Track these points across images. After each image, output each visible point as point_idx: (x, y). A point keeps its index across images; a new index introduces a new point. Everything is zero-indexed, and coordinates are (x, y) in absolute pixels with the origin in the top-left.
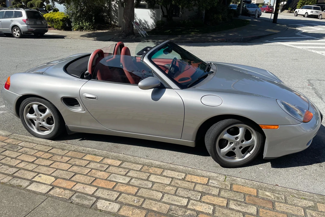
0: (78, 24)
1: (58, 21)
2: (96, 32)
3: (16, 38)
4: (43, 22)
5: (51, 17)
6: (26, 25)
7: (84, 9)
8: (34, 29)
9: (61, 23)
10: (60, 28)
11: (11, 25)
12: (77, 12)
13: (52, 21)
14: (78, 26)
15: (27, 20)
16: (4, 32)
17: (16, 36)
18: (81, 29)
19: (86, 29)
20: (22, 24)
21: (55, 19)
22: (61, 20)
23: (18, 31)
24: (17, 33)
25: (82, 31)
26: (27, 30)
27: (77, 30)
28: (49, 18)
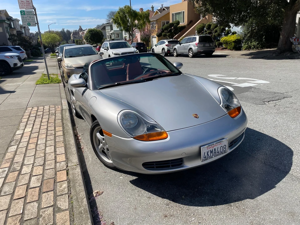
0: (247, 44)
1: (231, 42)
2: (263, 50)
3: (190, 58)
4: (211, 44)
5: (226, 40)
6: (197, 48)
7: (254, 30)
8: (202, 50)
9: (233, 44)
10: (232, 48)
11: (189, 48)
12: (248, 33)
13: (226, 43)
14: (246, 46)
15: (198, 43)
16: (184, 53)
17: (190, 56)
18: (249, 48)
19: (253, 49)
20: (194, 47)
21: (229, 41)
22: (233, 42)
23: (192, 52)
24: (191, 54)
25: (250, 50)
26: (196, 51)
27: (245, 50)
28: (225, 40)
